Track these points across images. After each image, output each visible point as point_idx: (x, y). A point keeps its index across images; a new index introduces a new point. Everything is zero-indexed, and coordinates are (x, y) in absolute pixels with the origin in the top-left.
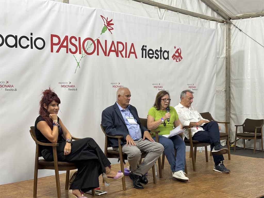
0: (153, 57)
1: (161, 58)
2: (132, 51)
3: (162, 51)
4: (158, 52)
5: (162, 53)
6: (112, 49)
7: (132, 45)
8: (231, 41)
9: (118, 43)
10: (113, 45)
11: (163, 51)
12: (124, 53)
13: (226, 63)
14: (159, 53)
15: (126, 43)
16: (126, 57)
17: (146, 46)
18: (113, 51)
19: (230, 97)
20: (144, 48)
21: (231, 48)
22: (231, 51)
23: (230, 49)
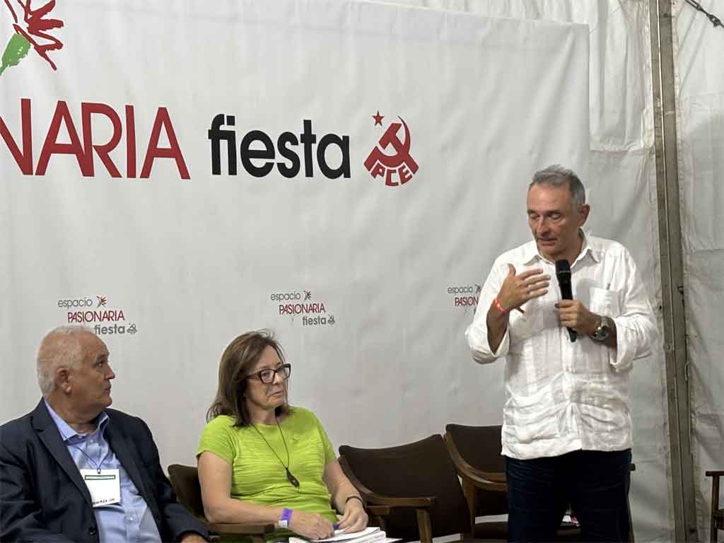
0: (268, 167)
1: (309, 173)
2: (163, 142)
3: (313, 139)
4: (295, 142)
5: (315, 147)
6: (58, 142)
7: (163, 116)
8: (676, 71)
9: (88, 109)
10: (63, 121)
11: (318, 140)
12: (119, 156)
13: (659, 174)
14: (299, 150)
15: (130, 110)
16: (131, 174)
17: (231, 121)
18: (63, 149)
19: (686, 335)
20: (224, 128)
21: (677, 106)
22: (678, 120)
23: (674, 108)
